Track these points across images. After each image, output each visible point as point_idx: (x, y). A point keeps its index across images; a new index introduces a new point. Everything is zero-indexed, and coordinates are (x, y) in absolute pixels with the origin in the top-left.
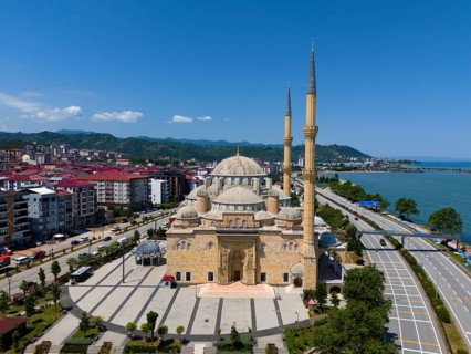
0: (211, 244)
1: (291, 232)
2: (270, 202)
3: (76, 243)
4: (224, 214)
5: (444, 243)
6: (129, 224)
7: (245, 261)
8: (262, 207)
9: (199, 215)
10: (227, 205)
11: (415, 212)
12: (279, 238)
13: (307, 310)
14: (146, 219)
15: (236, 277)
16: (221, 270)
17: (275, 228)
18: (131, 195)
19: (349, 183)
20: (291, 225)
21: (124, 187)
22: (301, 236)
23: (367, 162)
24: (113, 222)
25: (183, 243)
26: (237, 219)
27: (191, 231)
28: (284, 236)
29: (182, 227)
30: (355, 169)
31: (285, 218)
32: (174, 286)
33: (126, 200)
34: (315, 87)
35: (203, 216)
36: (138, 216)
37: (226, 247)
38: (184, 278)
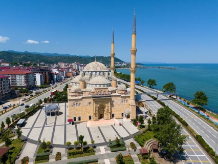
0: (90, 103)
1: (124, 95)
2: (113, 82)
3: (6, 108)
4: (95, 89)
5: (170, 96)
6: (29, 97)
7: (106, 110)
8: (110, 85)
9: (82, 90)
10: (96, 85)
11: (155, 85)
12: (120, 98)
13: (137, 128)
14: (37, 94)
15: (101, 117)
16: (95, 114)
17: (117, 94)
18: (27, 82)
19: (121, 73)
20: (124, 92)
21: (23, 77)
22: (129, 97)
23: (124, 64)
24: (20, 96)
25: (77, 103)
26: (101, 91)
27: (80, 97)
28: (122, 97)
29: (75, 96)
30: (120, 67)
31: (121, 89)
32: (73, 124)
33: (24, 84)
34: (136, 31)
35: (84, 90)
36: (32, 92)
37: (97, 104)
38: (77, 120)
